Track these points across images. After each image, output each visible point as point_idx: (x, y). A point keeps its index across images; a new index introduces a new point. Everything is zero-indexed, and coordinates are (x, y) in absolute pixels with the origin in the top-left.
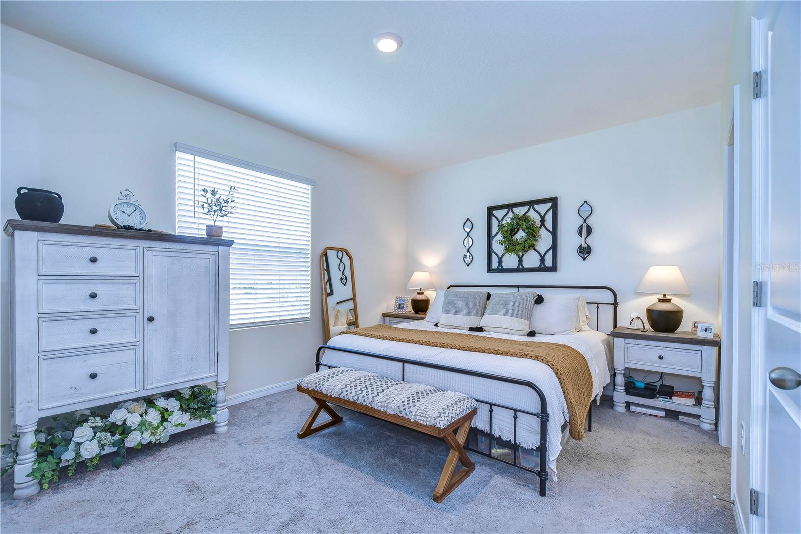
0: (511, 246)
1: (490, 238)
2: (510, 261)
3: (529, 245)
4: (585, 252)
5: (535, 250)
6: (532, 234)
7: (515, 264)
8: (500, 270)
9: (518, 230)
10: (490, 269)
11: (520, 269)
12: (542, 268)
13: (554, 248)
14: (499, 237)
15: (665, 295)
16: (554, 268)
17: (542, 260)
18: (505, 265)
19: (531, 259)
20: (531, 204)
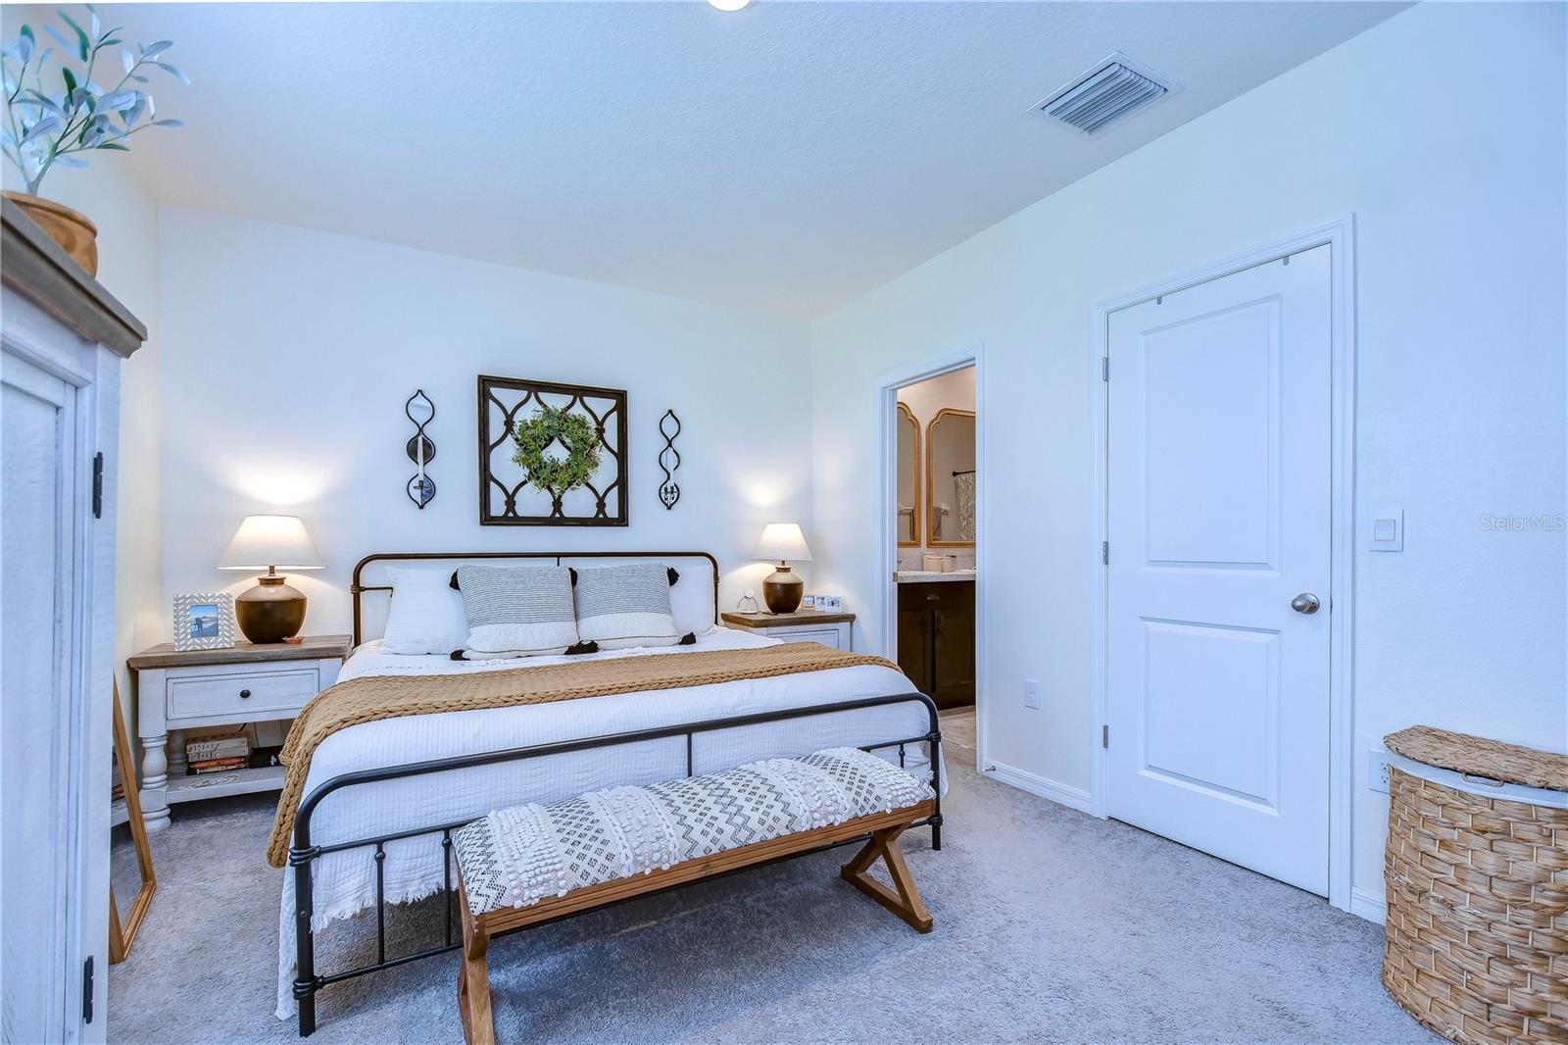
0: (540, 473)
1: (485, 448)
2: (534, 501)
3: (575, 474)
4: (670, 496)
5: (588, 485)
6: (582, 453)
7: (547, 511)
8: (511, 519)
9: (551, 439)
10: (487, 519)
11: (557, 519)
12: (600, 521)
13: (622, 483)
14: (510, 448)
15: (783, 562)
16: (622, 520)
17: (601, 505)
18: (522, 510)
19: (580, 502)
20: (580, 392)
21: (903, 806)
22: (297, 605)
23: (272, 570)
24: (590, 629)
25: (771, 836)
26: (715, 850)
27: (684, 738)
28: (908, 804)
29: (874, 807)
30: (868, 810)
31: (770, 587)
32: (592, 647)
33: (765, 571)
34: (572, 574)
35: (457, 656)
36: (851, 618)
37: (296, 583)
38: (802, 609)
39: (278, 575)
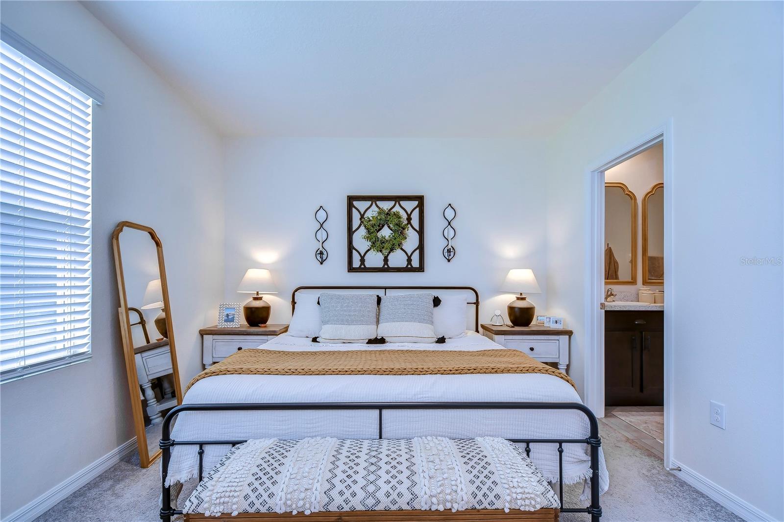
0: (378, 244)
1: (350, 232)
2: (375, 259)
3: (394, 245)
4: (449, 253)
5: (402, 249)
6: (400, 231)
7: (380, 264)
8: (363, 269)
9: (383, 226)
10: (351, 269)
11: (386, 269)
12: (409, 269)
13: (421, 248)
14: (362, 231)
15: (521, 294)
16: (421, 269)
17: (409, 260)
18: (368, 264)
19: (397, 259)
20: (398, 199)
21: (522, 509)
22: (266, 310)
23: (258, 294)
24: (383, 331)
25: (394, 508)
26: (346, 508)
27: (377, 412)
28: (527, 509)
29: (491, 503)
30: (485, 504)
31: (511, 309)
32: (382, 341)
33: (510, 299)
34: (378, 299)
35: (315, 340)
36: (569, 333)
37: (268, 299)
38: (534, 324)
39: (260, 296)
